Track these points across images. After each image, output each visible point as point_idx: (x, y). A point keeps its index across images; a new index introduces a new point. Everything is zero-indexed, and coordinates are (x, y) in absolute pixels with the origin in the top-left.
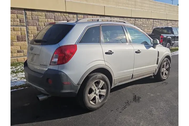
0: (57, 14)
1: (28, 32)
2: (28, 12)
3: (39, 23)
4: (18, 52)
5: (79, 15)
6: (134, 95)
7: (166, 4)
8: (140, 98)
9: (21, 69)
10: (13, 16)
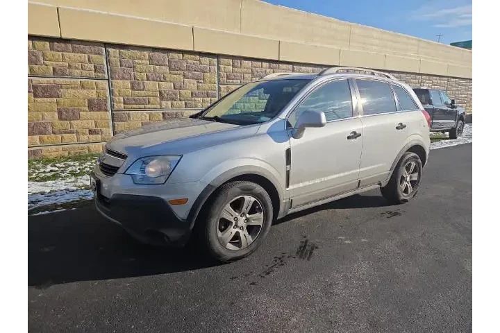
0: (176, 55)
1: (111, 92)
2: (111, 50)
3: (136, 73)
4: (91, 132)
5: (222, 60)
6: (304, 240)
7: (419, 41)
8: (317, 248)
9: (91, 169)
10: (81, 57)
